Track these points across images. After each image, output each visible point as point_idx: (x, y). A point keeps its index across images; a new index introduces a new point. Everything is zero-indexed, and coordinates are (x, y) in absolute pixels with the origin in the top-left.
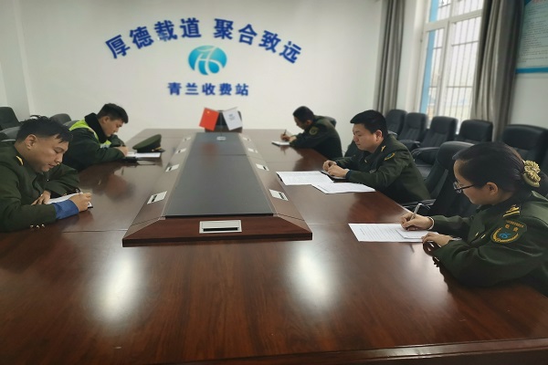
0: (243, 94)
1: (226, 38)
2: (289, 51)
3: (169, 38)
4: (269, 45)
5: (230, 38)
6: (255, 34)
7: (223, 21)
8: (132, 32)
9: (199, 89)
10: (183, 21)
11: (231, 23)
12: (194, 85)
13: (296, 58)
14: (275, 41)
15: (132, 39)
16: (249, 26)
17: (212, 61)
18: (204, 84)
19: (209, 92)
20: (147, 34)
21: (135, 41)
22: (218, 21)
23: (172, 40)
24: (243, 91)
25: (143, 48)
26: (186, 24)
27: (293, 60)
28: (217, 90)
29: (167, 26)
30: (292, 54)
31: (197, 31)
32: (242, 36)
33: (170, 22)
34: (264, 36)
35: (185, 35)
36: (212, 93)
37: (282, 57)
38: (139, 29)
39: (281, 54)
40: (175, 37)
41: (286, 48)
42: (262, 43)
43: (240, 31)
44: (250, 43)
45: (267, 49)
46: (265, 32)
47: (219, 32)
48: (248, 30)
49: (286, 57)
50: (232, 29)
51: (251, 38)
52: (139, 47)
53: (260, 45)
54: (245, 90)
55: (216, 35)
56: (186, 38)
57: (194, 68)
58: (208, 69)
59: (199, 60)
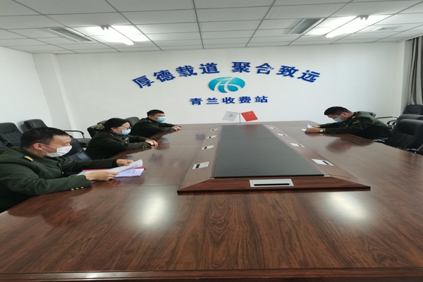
0: (262, 102)
1: (244, 72)
2: (307, 76)
3: (190, 75)
4: (288, 73)
5: (248, 72)
6: (272, 68)
7: (240, 63)
8: (155, 73)
9: (219, 101)
10: (202, 65)
11: (248, 63)
13: (315, 79)
14: (292, 71)
15: (156, 77)
16: (266, 64)
17: (231, 85)
18: (223, 98)
19: (229, 102)
20: (169, 73)
21: (158, 78)
22: (235, 63)
23: (192, 76)
24: (262, 100)
25: (167, 82)
26: (205, 67)
27: (311, 81)
28: (236, 101)
29: (187, 69)
30: (311, 77)
31: (216, 70)
32: (259, 70)
33: (189, 66)
34: (281, 69)
35: (204, 72)
36: (232, 102)
37: (301, 79)
38: (162, 71)
39: (299, 78)
40: (196, 74)
41: (305, 74)
42: (280, 73)
43: (258, 67)
44: (267, 73)
45: (285, 76)
46: (283, 66)
47: (237, 69)
48: (265, 66)
49: (304, 79)
50: (249, 66)
51: (269, 71)
52: (163, 81)
53: (278, 74)
54: (264, 99)
55: (234, 71)
56: (205, 74)
57: (213, 90)
58: (227, 90)
59: (218, 85)
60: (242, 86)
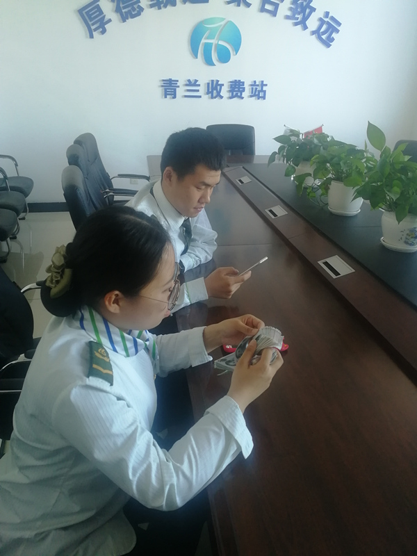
0: (259, 97)
1: (242, 5)
2: (324, 28)
3: (165, 6)
4: (300, 17)
5: (248, 5)
9: (202, 90)
12: (195, 83)
13: (333, 39)
14: (308, 11)
17: (221, 43)
19: (215, 94)
23: (168, 8)
24: (259, 91)
25: (130, 21)
27: (328, 43)
28: (225, 92)
32: (264, 3)
34: (293, 3)
36: (219, 95)
37: (315, 38)
39: (313, 33)
40: (173, 3)
41: (322, 21)
42: (289, 13)
44: (274, 13)
45: (296, 24)
51: (277, 7)
52: (124, 20)
53: (287, 18)
54: (262, 91)
56: (187, 4)
57: (196, 56)
58: (214, 57)
59: (203, 41)
60: (237, 50)
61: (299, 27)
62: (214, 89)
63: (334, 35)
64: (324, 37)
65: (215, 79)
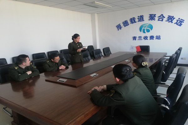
0: (158, 39)
1: (153, 20)
3: (134, 23)
4: (170, 20)
5: (155, 20)
6: (164, 17)
7: (152, 15)
8: (123, 22)
9: (142, 38)
10: (138, 17)
11: (155, 15)
12: (141, 37)
13: (182, 24)
14: (173, 19)
15: (123, 24)
16: (162, 15)
17: (147, 28)
18: (144, 36)
19: (146, 39)
20: (128, 22)
21: (124, 25)
22: (150, 15)
25: (126, 27)
26: (139, 18)
27: (180, 25)
28: (148, 38)
29: (133, 19)
30: (180, 23)
31: (143, 19)
32: (159, 19)
33: (134, 18)
34: (168, 18)
35: (139, 21)
36: (147, 39)
38: (125, 21)
39: (175, 23)
40: (136, 22)
41: (178, 21)
42: (167, 20)
43: (158, 17)
44: (162, 21)
45: (169, 22)
46: (169, 16)
47: (151, 18)
49: (177, 24)
50: (155, 17)
51: (163, 19)
52: (125, 27)
53: (166, 21)
54: (159, 37)
55: (149, 20)
56: (139, 22)
58: (146, 31)
59: (143, 28)
60: (152, 29)
61: (170, 23)
62: (146, 38)
63: (182, 23)
64: (179, 24)
65: (146, 36)
